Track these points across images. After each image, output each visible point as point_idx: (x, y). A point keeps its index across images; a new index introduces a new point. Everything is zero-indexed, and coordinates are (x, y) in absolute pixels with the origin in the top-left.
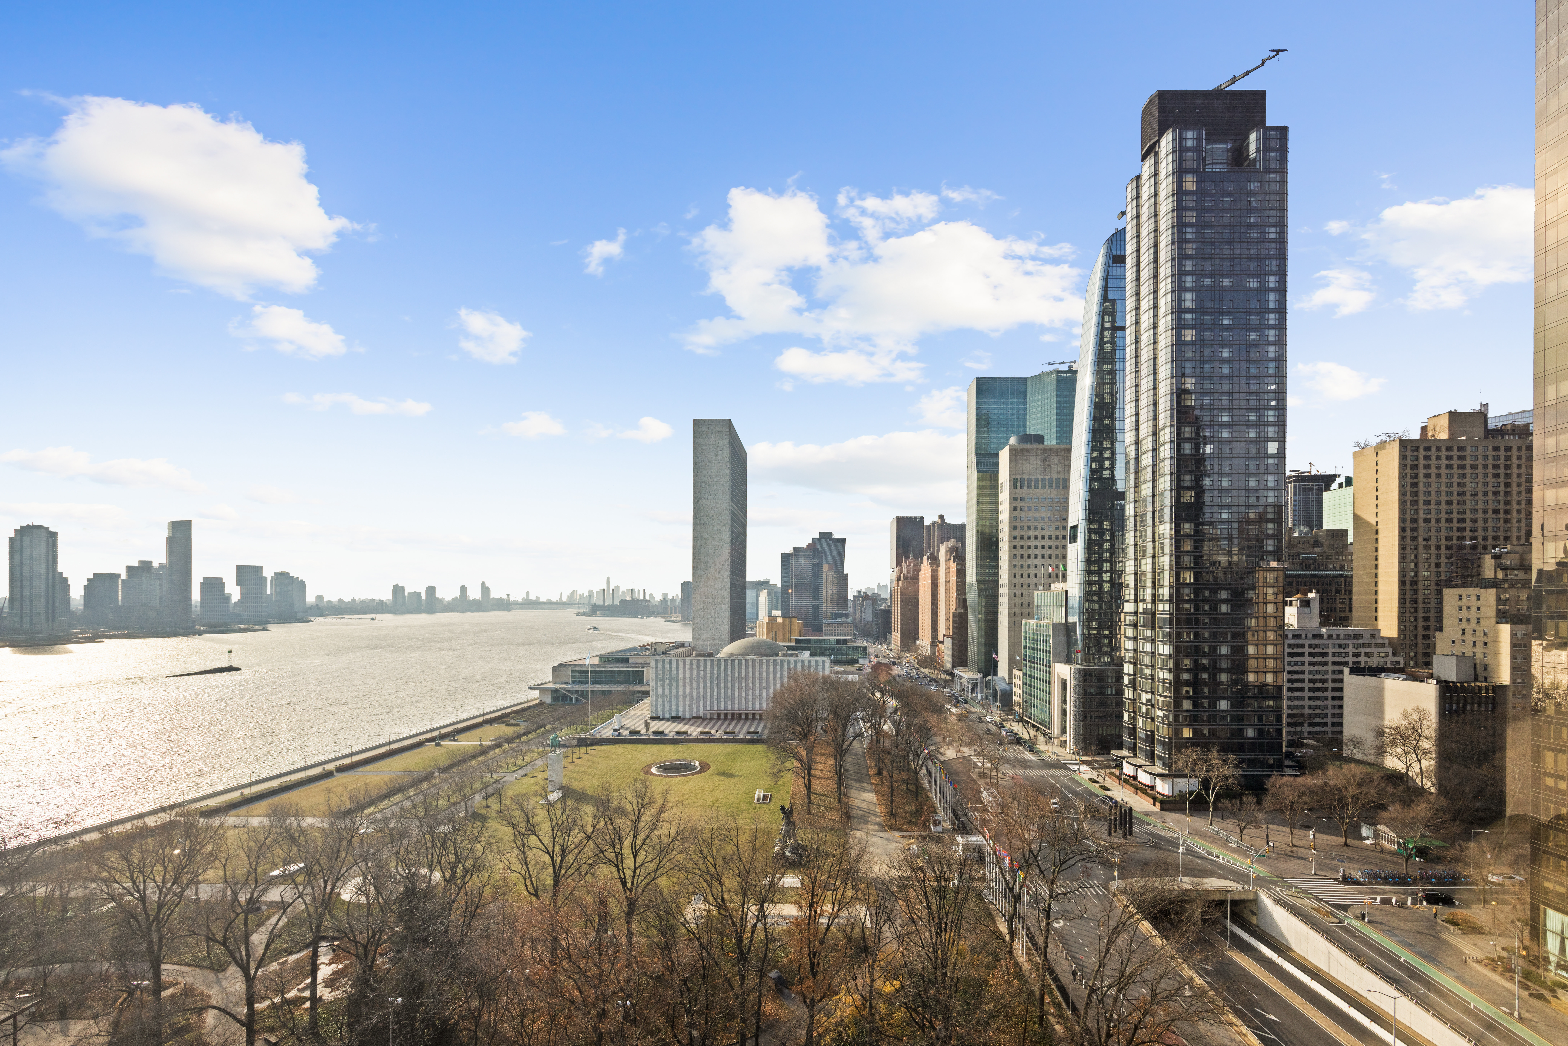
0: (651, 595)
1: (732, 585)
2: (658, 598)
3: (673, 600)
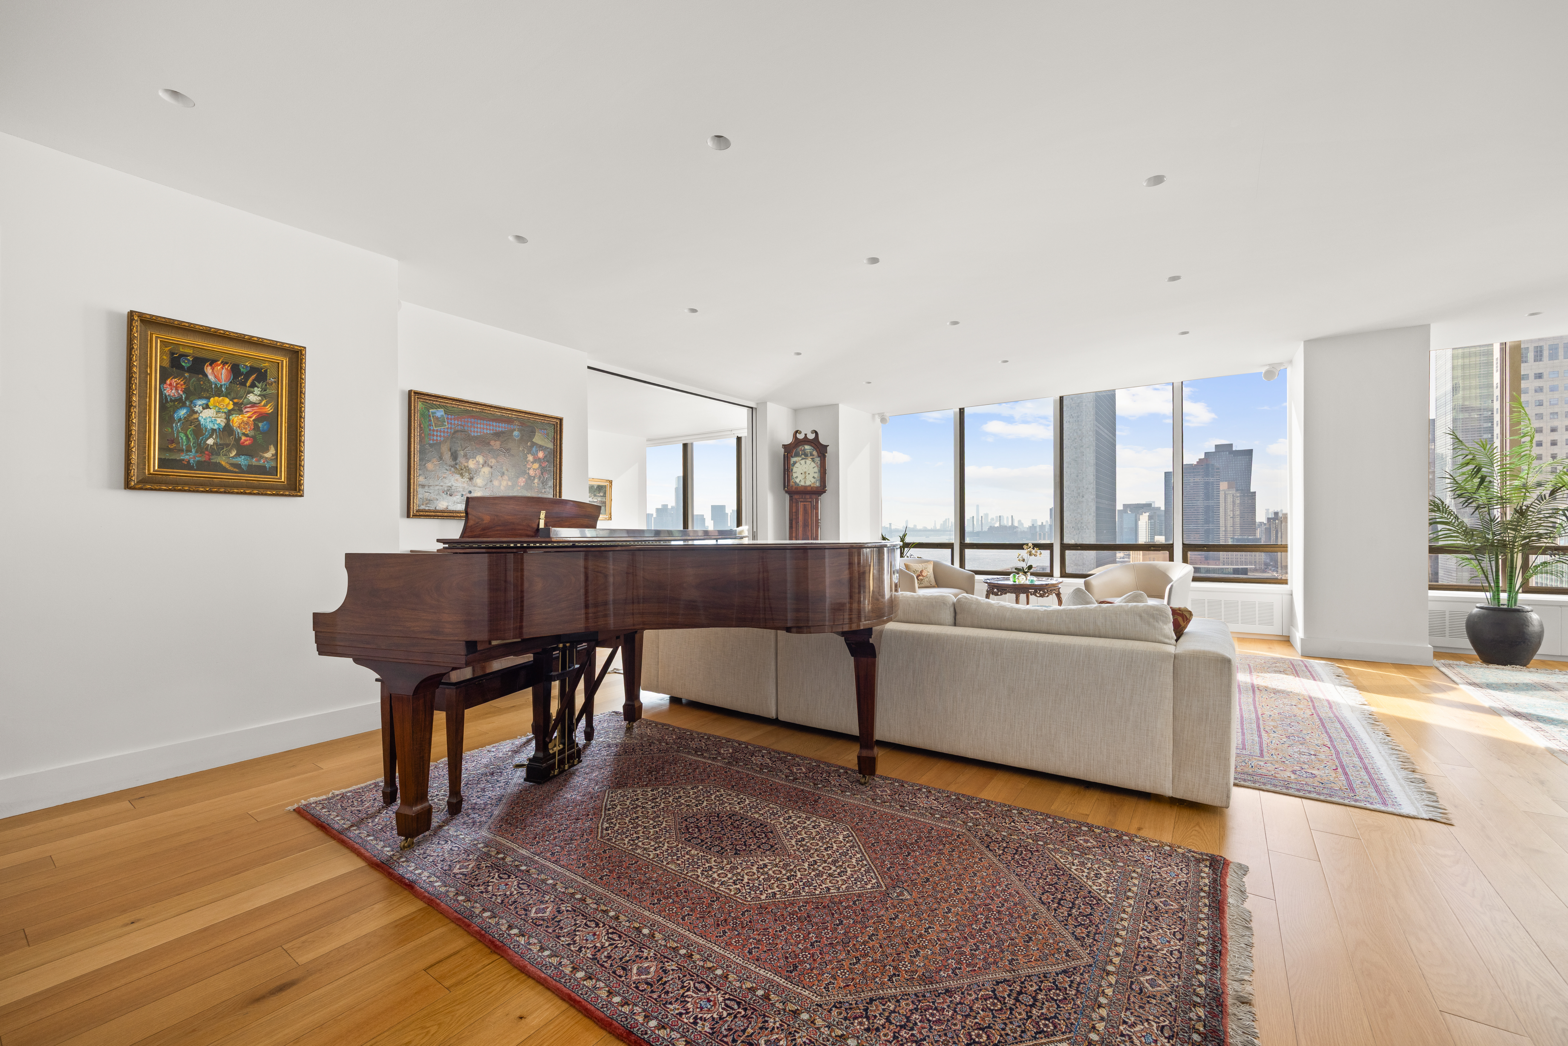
0: (1019, 521)
1: (1097, 508)
2: (1027, 524)
3: (1042, 526)
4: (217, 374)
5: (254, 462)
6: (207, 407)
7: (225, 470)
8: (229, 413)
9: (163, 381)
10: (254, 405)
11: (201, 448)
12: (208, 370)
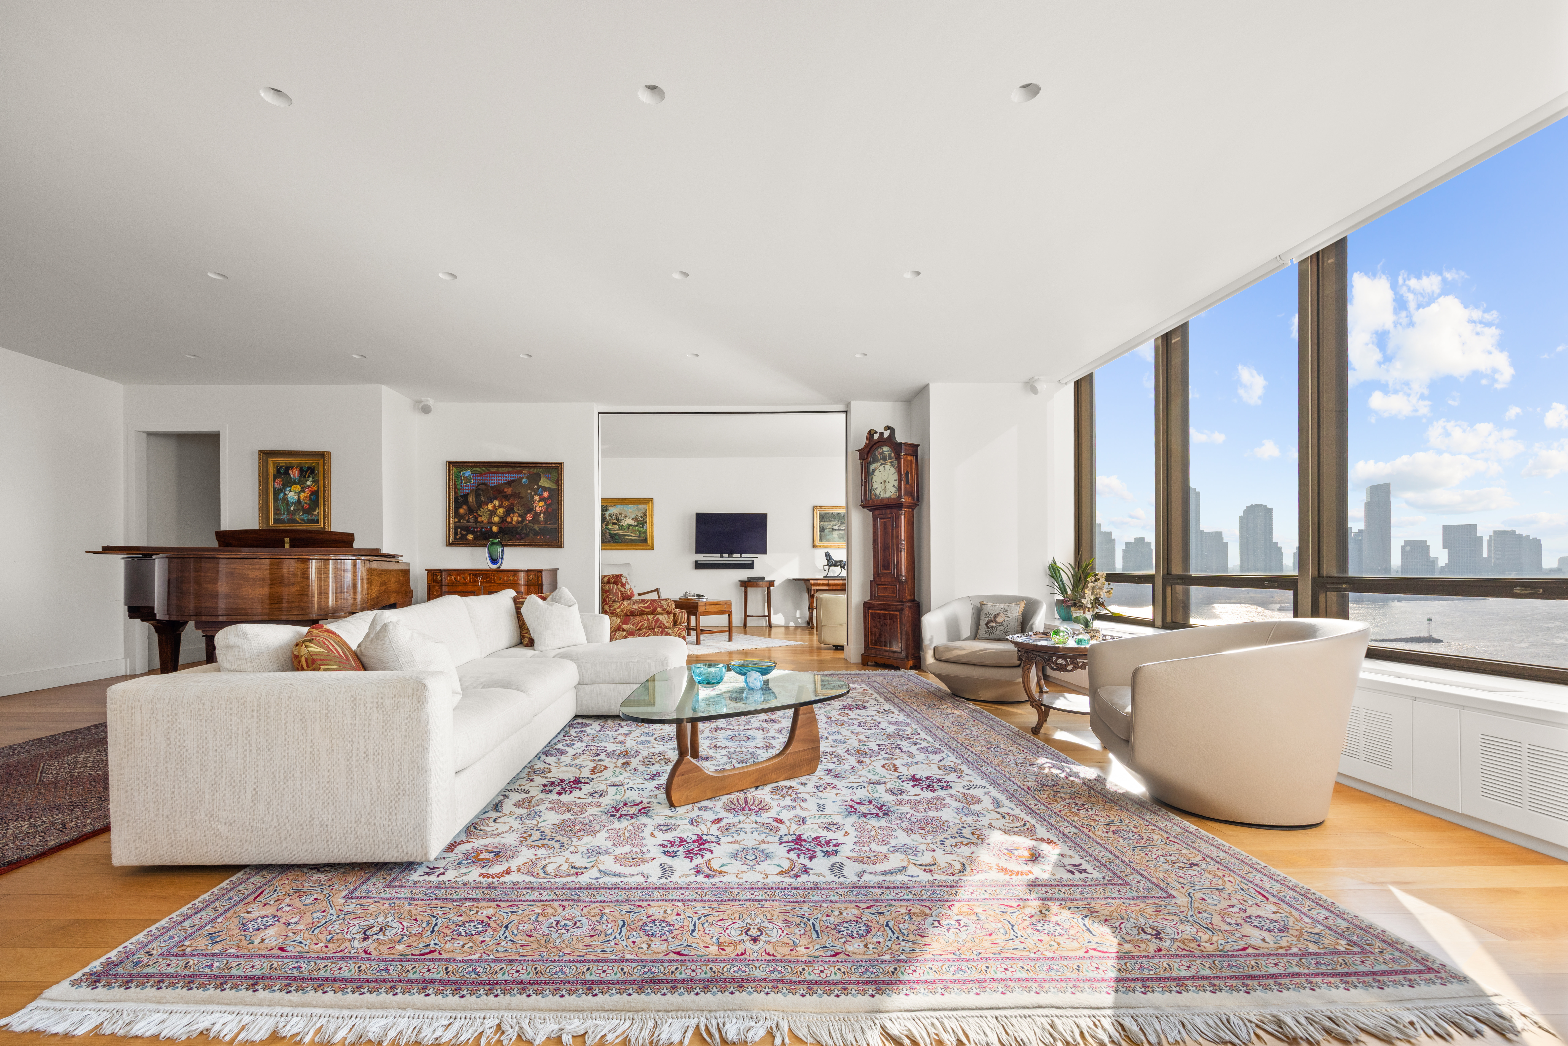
4: (294, 474)
5: (310, 517)
6: (290, 491)
7: (298, 522)
8: (299, 493)
9: (274, 481)
10: (309, 487)
11: (289, 512)
12: (291, 472)
